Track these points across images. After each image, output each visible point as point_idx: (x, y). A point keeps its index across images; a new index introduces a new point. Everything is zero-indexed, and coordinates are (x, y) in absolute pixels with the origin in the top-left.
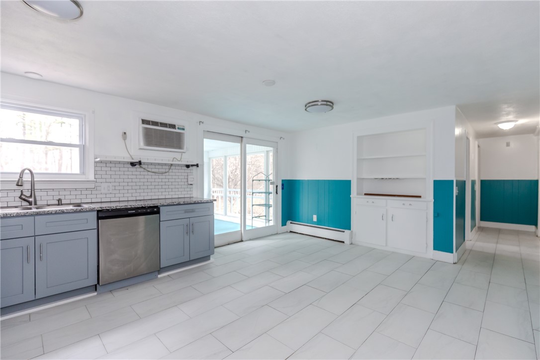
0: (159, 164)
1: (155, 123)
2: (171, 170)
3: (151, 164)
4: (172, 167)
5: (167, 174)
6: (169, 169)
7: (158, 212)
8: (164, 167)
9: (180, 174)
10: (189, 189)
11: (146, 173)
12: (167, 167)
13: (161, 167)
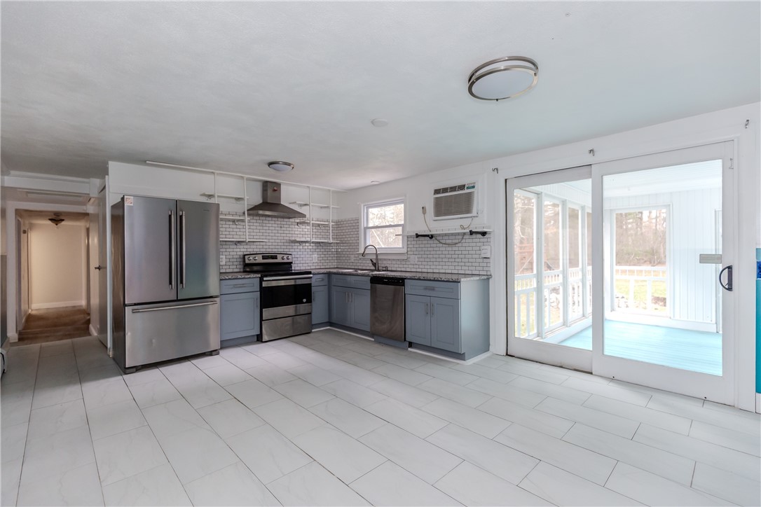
0: (452, 234)
1: (445, 190)
2: (464, 241)
3: (446, 235)
4: (465, 237)
5: (460, 245)
6: (463, 238)
7: (403, 285)
8: (457, 237)
9: (474, 244)
10: (485, 265)
11: (441, 245)
12: (461, 237)
13: (454, 237)
